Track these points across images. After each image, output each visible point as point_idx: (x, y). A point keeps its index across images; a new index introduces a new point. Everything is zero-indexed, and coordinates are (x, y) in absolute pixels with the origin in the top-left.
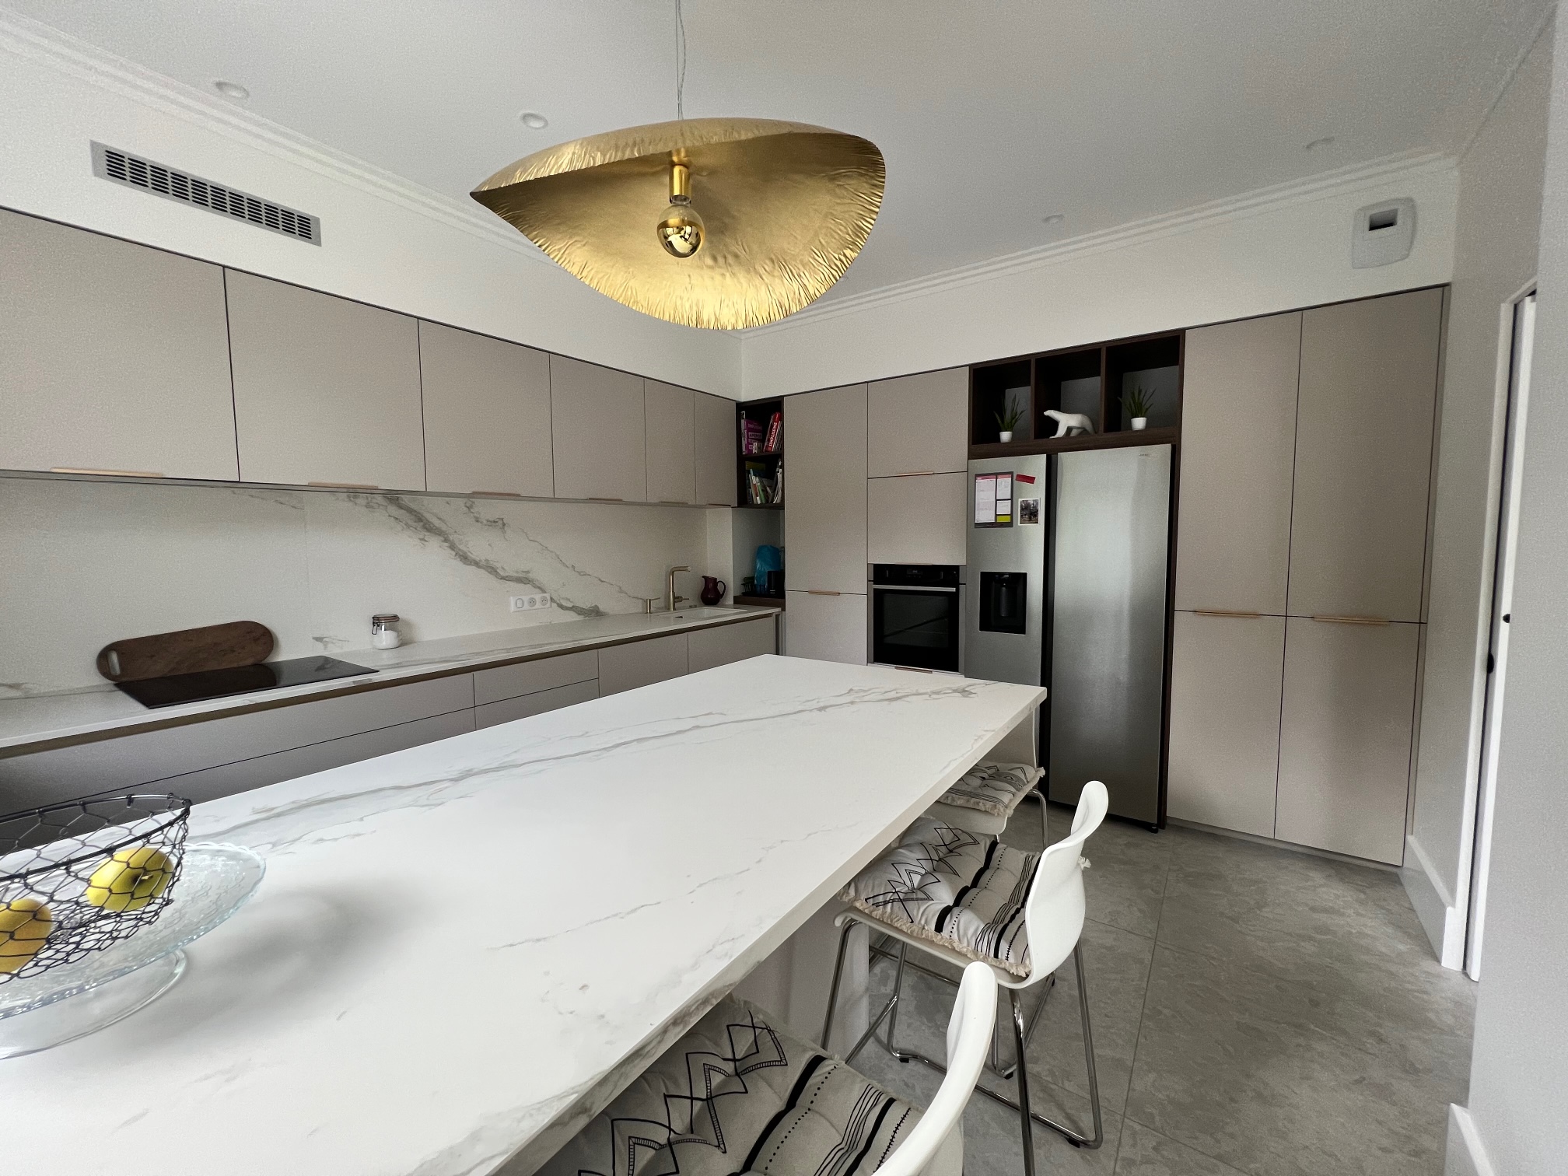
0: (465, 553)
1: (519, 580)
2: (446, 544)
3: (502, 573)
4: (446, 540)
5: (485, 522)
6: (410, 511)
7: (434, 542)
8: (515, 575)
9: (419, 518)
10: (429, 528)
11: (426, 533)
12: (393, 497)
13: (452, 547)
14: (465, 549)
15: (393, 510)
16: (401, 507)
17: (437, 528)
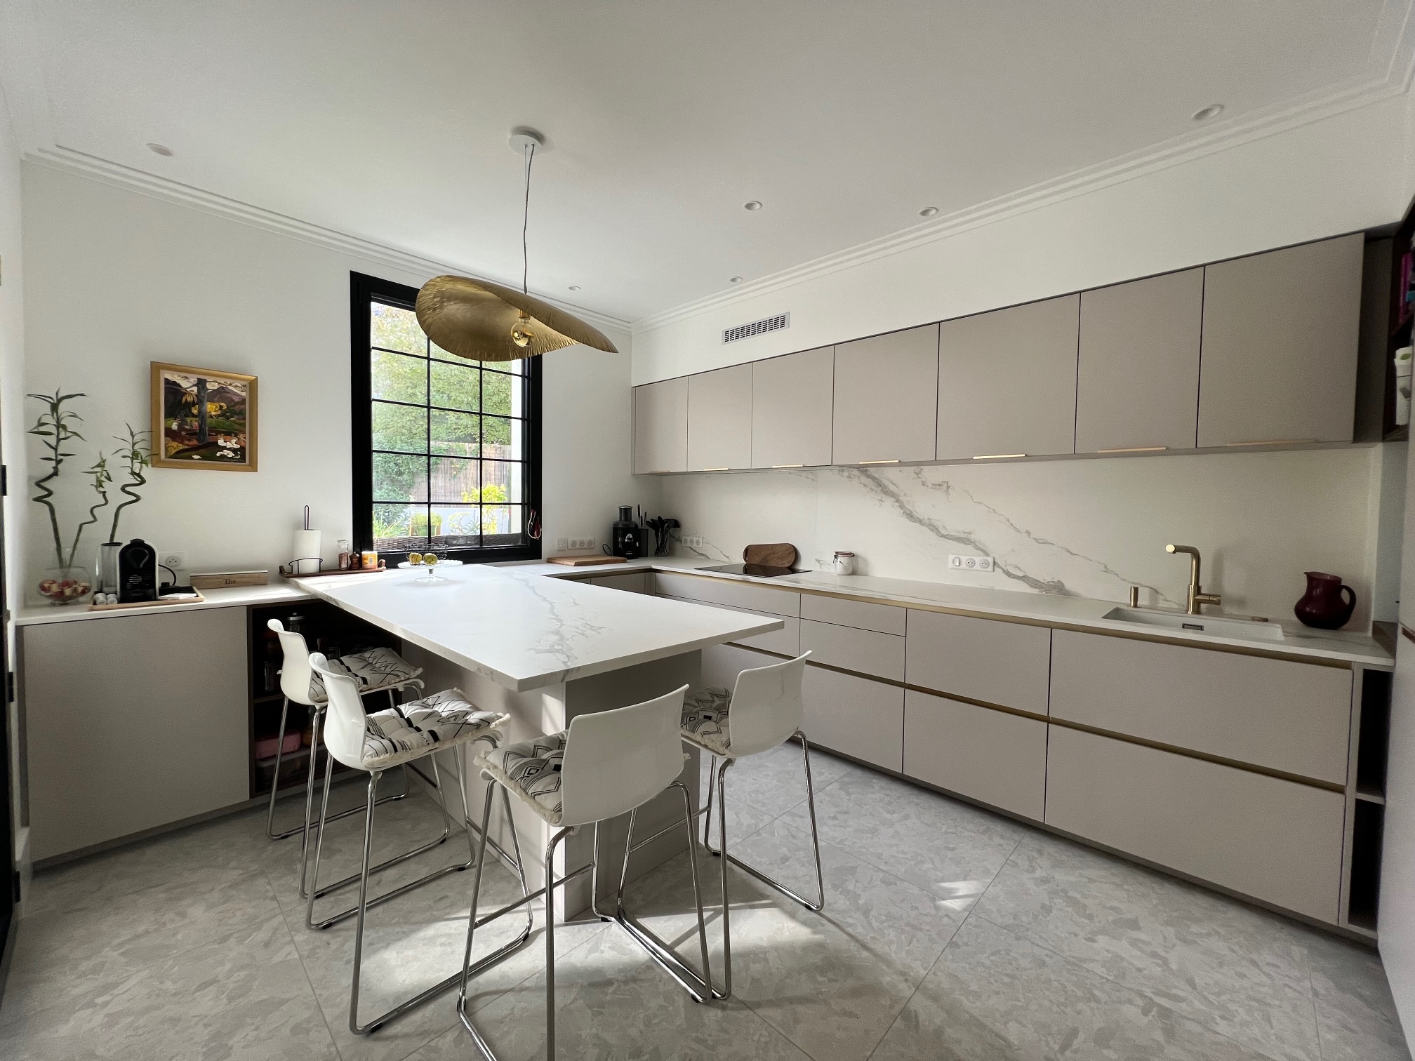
0: (911, 511)
1: (959, 540)
2: (897, 504)
3: (943, 532)
4: (897, 501)
5: (931, 486)
6: (873, 478)
7: (889, 501)
8: (957, 534)
9: (879, 483)
10: (886, 492)
11: (884, 496)
12: (863, 469)
13: (902, 507)
14: (911, 509)
15: (864, 479)
16: (868, 477)
17: (891, 492)
